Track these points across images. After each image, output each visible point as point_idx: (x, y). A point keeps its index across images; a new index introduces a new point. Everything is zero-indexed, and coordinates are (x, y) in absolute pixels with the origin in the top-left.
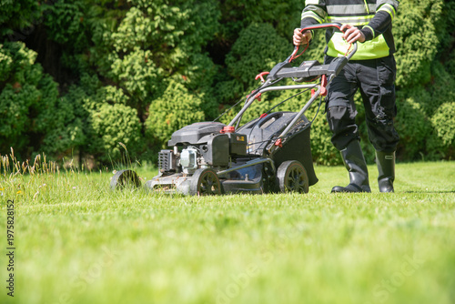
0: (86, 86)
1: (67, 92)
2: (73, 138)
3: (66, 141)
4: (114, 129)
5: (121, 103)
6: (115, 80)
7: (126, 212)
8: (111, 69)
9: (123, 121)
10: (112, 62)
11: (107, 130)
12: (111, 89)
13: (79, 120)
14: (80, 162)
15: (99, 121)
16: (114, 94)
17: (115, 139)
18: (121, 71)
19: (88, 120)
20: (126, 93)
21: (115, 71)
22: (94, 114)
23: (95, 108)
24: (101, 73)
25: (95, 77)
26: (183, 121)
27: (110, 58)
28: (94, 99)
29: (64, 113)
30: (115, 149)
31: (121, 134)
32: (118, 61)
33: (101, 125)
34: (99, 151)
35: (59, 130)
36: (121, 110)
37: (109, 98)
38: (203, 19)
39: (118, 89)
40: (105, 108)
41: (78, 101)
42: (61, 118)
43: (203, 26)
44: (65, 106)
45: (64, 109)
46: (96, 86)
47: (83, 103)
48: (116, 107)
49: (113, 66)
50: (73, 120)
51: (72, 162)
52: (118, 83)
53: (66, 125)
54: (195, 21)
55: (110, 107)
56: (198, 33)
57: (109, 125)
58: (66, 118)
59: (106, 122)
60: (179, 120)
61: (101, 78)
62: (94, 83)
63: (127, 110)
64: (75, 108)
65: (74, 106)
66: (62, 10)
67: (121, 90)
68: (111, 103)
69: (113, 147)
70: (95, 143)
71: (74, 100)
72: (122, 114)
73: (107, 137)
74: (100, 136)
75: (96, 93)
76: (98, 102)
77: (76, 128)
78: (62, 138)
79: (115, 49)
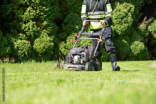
0: (12, 33)
1: (5, 35)
2: (7, 51)
3: (5, 52)
4: (22, 48)
5: (25, 39)
6: (23, 31)
7: (25, 77)
8: (21, 28)
9: (25, 46)
10: (22, 25)
11: (20, 49)
12: (21, 34)
13: (10, 45)
14: (10, 60)
15: (17, 45)
16: (22, 36)
17: (22, 52)
18: (25, 28)
19: (13, 45)
20: (26, 36)
21: (23, 28)
22: (15, 43)
23: (15, 41)
24: (18, 29)
25: (16, 30)
27: (21, 24)
28: (15, 38)
29: (4, 42)
30: (22, 55)
31: (24, 50)
32: (24, 25)
33: (17, 47)
34: (17, 56)
35: (2, 48)
36: (25, 42)
37: (20, 37)
38: (53, 11)
39: (24, 34)
40: (19, 41)
41: (9, 39)
42: (3, 44)
43: (53, 13)
44: (5, 40)
45: (4, 41)
46: (16, 33)
47: (11, 39)
48: (23, 41)
49: (22, 27)
50: (8, 45)
51: (7, 60)
52: (24, 33)
53: (5, 47)
54: (51, 12)
55: (21, 41)
56: (52, 16)
57: (20, 47)
58: (5, 44)
59: (19, 46)
60: (45, 45)
61: (18, 31)
62: (15, 32)
63: (27, 42)
64: (8, 41)
65: (8, 40)
66: (4, 7)
67: (25, 35)
68: (21, 39)
69: (22, 54)
70: (15, 53)
71: (8, 38)
72: (25, 43)
73: (19, 51)
74: (17, 51)
75: (16, 36)
76: (17, 39)
77: (9, 48)
78: (3, 51)
79: (23, 21)
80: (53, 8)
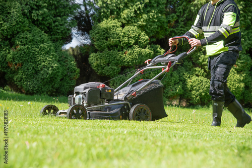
0: (186, 67)
1: (177, 69)
2: (177, 91)
3: (174, 92)
4: (198, 88)
5: (202, 76)
6: (200, 65)
8: (199, 59)
9: (202, 85)
10: (200, 56)
11: (194, 88)
12: (197, 69)
13: (181, 83)
14: (180, 102)
15: (191, 84)
16: (199, 71)
17: (198, 93)
18: (203, 61)
19: (185, 83)
20: (205, 71)
21: (201, 61)
22: (189, 80)
23: (189, 77)
24: (194, 61)
25: (191, 63)
26: (233, 87)
27: (199, 54)
28: (189, 73)
29: (175, 79)
30: (197, 98)
31: (201, 91)
32: (203, 56)
33: (191, 86)
34: (189, 98)
35: (172, 86)
36: (202, 79)
37: (196, 73)
38: (248, 38)
39: (201, 69)
40: (194, 78)
41: (181, 74)
42: (173, 81)
43: (248, 41)
44: (175, 75)
45: (175, 77)
46: (190, 67)
47: (184, 75)
48: (200, 78)
49: (200, 58)
50: (178, 83)
51: (175, 102)
52: (202, 66)
53: (175, 85)
55: (197, 78)
56: (245, 44)
57: (195, 86)
58: (175, 82)
59: (194, 85)
60: (231, 86)
61: (193, 63)
62: (190, 66)
63: (205, 80)
64: (180, 77)
65: (179, 76)
66: (179, 31)
67: (203, 70)
68: (197, 75)
69: (197, 97)
70: (188, 94)
71: (180, 73)
72: (202, 81)
73: (194, 92)
74: (191, 91)
75: (190, 70)
76: (191, 75)
77: (179, 86)
78: (173, 90)
79: (202, 50)
80: (248, 33)
